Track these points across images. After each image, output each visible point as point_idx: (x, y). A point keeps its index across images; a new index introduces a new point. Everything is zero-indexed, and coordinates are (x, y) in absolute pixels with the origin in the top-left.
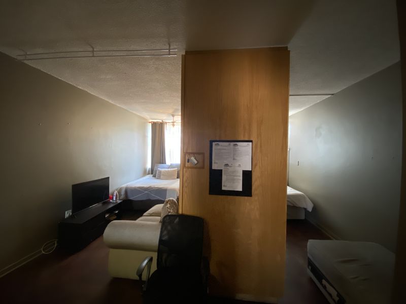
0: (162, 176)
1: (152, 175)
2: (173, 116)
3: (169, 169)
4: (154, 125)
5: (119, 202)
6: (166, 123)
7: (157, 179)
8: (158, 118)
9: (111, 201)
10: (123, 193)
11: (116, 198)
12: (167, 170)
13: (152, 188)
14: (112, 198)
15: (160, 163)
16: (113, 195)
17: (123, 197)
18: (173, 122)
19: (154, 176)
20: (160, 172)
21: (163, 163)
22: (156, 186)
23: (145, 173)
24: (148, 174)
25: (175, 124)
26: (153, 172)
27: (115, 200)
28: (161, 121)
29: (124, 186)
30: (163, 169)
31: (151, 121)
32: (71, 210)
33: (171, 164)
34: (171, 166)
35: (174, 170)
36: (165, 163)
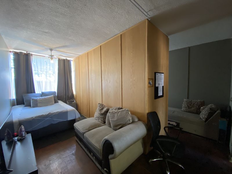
0: (38, 104)
1: (22, 106)
2: (51, 50)
6: (32, 55)
7: (33, 107)
12: (43, 98)
18: (51, 56)
19: (29, 105)
20: (36, 100)
23: (11, 105)
28: (26, 52)
33: (42, 92)
34: (43, 94)
35: (51, 97)
36: (34, 92)
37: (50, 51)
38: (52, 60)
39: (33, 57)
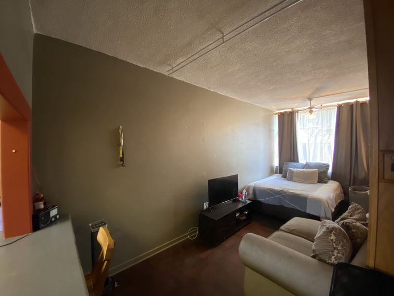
0: (294, 178)
1: (281, 175)
2: (310, 99)
3: (305, 170)
4: (281, 116)
5: (249, 202)
6: (298, 111)
7: (288, 180)
8: (286, 108)
9: (240, 199)
10: (251, 192)
11: (245, 197)
12: (301, 170)
13: (285, 192)
14: (241, 197)
15: (291, 161)
16: (241, 193)
17: (251, 196)
18: (310, 108)
19: (284, 177)
20: (292, 172)
21: (294, 162)
22: (290, 191)
23: (272, 172)
24: (276, 173)
25: (313, 110)
26: (281, 171)
27: (244, 199)
28: (291, 110)
29: (252, 184)
30: (296, 169)
31: (277, 112)
32: (208, 203)
33: (306, 163)
34: (307, 166)
35: (313, 171)
36: (298, 162)
37: (309, 102)
38: (311, 114)
39: (299, 114)
